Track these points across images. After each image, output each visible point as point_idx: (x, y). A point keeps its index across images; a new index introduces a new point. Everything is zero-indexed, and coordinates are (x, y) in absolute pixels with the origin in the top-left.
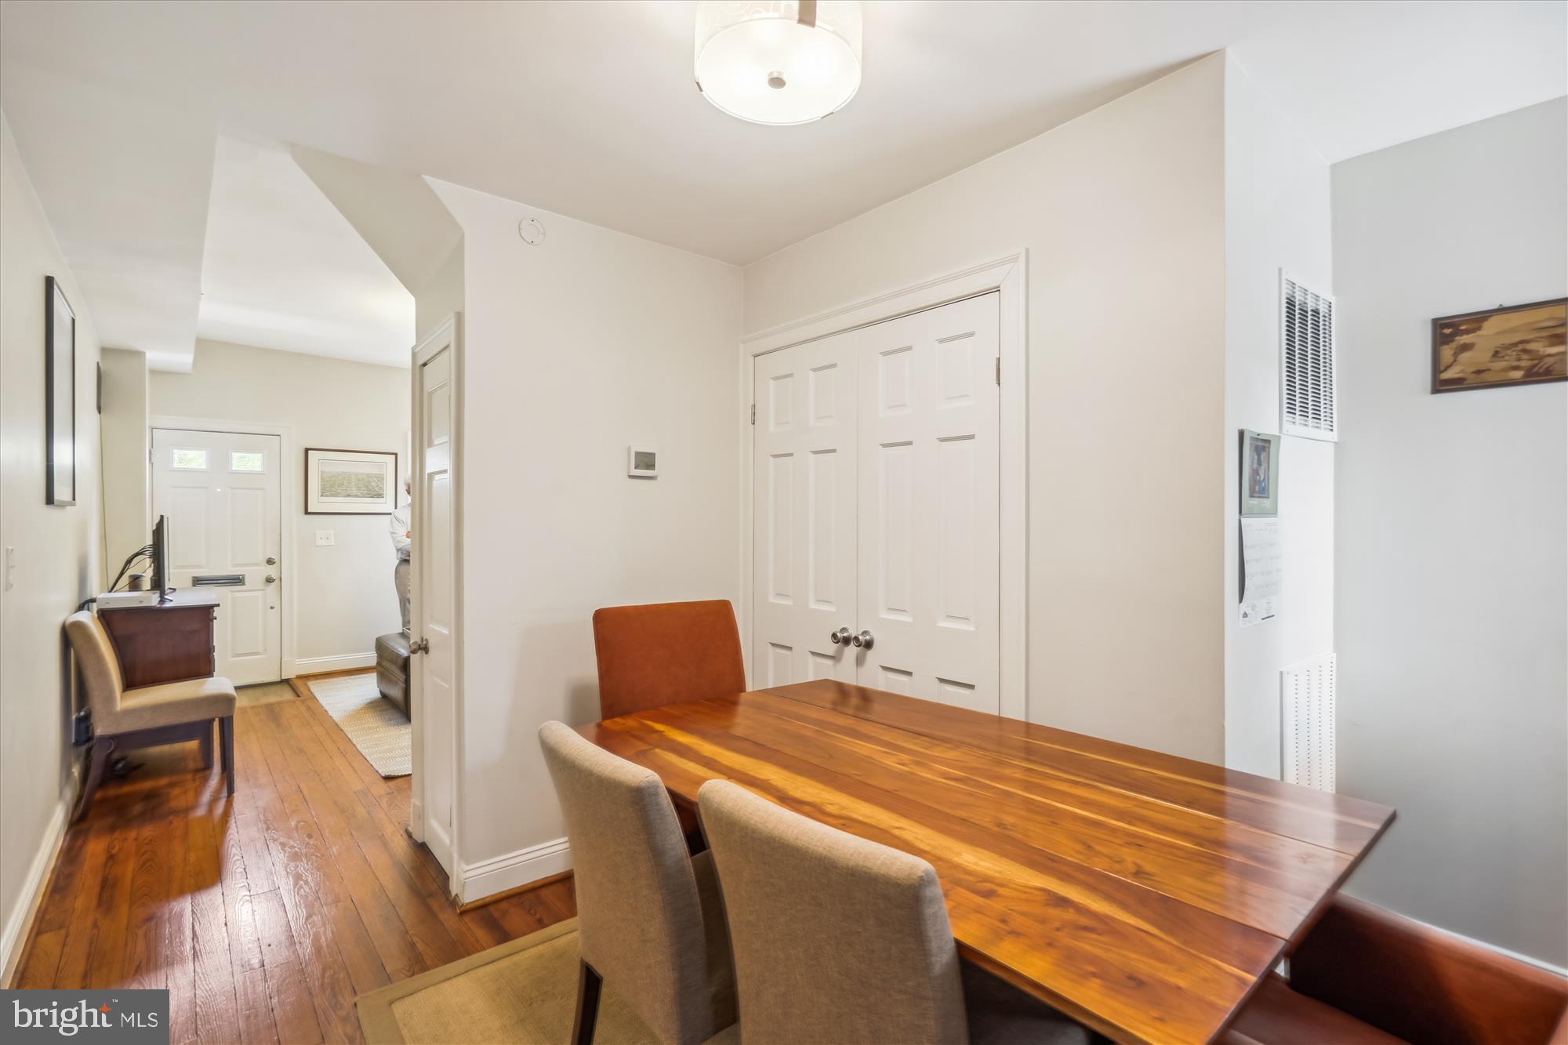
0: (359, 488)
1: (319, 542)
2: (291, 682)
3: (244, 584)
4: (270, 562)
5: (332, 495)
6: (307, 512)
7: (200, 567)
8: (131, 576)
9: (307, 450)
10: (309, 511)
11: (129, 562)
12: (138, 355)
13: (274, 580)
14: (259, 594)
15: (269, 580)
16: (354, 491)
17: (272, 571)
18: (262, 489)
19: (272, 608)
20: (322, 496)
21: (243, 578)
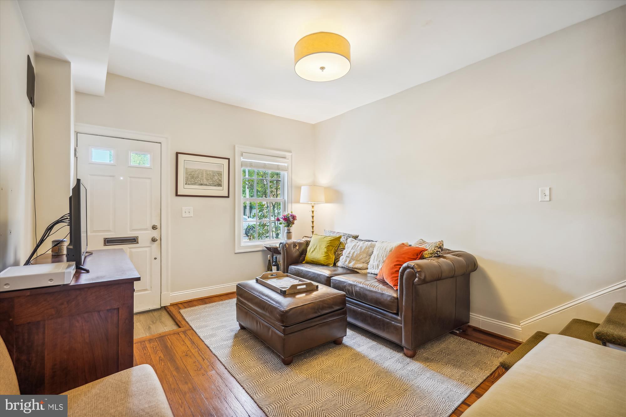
0: (207, 180)
1: (184, 215)
2: (166, 308)
3: (138, 243)
4: (154, 228)
5: (192, 184)
6: (177, 195)
7: (109, 231)
8: (53, 242)
9: (177, 154)
10: (179, 194)
11: (50, 228)
12: (66, 63)
13: (157, 240)
14: (147, 249)
15: (154, 240)
16: (205, 182)
17: (155, 234)
18: (150, 178)
19: (155, 259)
20: (186, 184)
21: (137, 239)
